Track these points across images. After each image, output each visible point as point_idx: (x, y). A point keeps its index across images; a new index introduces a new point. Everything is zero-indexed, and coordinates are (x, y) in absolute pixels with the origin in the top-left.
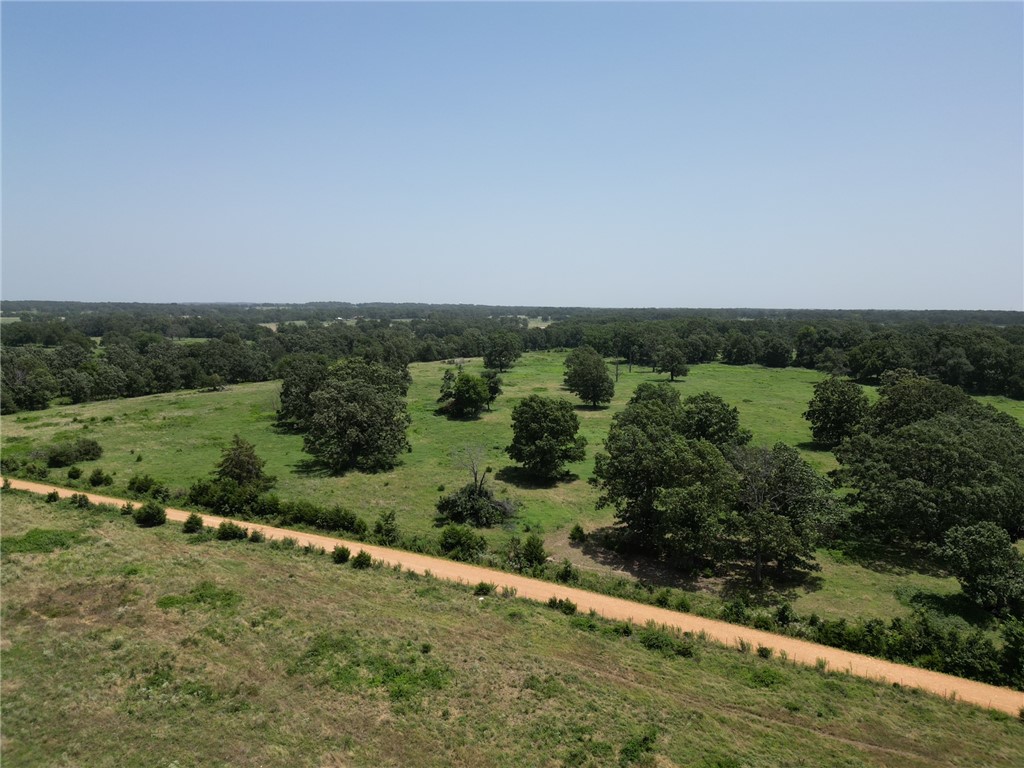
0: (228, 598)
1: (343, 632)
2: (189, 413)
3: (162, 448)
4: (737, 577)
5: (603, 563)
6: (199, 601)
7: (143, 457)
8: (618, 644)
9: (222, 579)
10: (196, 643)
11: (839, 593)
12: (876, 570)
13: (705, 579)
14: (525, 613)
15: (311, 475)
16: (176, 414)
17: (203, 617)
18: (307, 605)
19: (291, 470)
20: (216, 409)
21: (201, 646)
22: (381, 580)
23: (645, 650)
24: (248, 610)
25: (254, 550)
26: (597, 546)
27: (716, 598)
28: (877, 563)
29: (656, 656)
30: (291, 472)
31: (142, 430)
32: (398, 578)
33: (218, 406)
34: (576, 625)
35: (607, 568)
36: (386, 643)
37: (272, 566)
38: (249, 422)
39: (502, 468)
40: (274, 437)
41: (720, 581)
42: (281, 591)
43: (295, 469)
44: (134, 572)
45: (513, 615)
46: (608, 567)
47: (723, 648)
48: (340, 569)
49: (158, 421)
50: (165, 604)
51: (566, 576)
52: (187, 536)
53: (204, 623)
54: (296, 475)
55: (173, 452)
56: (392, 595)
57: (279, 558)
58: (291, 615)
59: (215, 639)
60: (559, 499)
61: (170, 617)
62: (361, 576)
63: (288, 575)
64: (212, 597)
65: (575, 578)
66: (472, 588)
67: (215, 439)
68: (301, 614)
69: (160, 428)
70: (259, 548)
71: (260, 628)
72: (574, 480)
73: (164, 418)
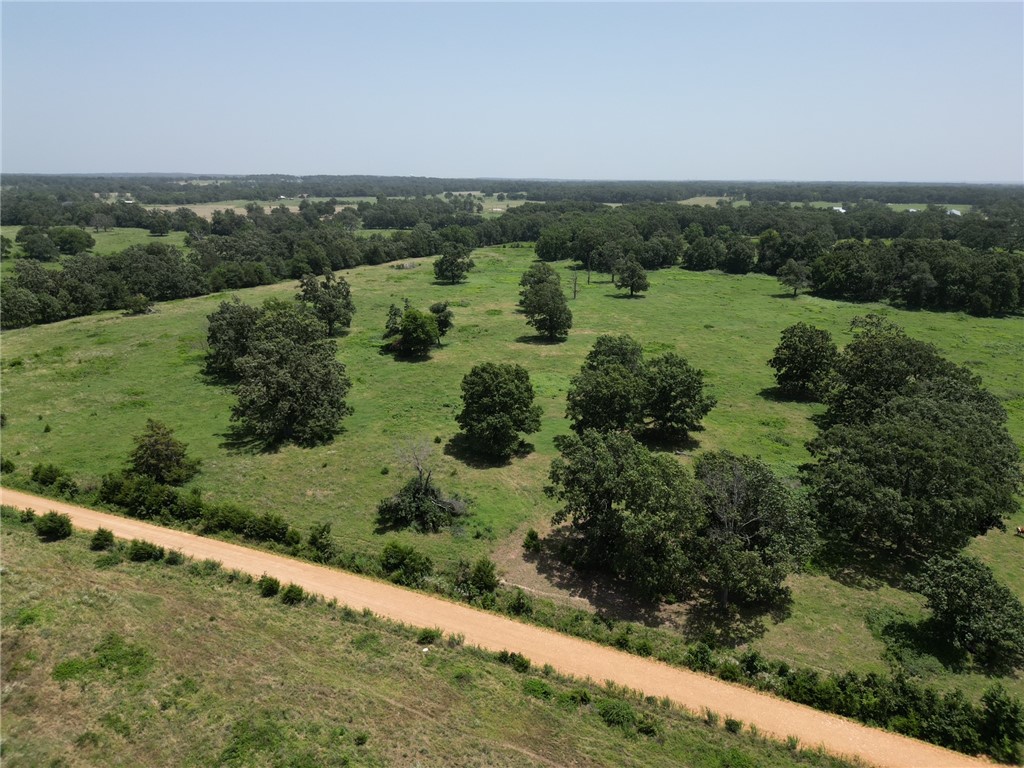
0: (137, 659)
1: (267, 714)
2: (108, 351)
3: (75, 410)
4: (702, 600)
5: (560, 586)
6: (103, 666)
7: (51, 426)
8: (574, 718)
9: (133, 628)
10: (94, 739)
11: (808, 622)
12: (845, 583)
13: (667, 607)
14: (474, 672)
15: (242, 449)
16: (94, 353)
17: (105, 694)
18: (229, 668)
19: (220, 442)
20: (140, 345)
21: (101, 744)
22: (313, 623)
23: (605, 726)
24: (161, 680)
25: (171, 578)
26: (553, 558)
27: (679, 636)
28: (846, 571)
29: (615, 735)
30: (220, 446)
31: (53, 380)
32: (333, 619)
33: (142, 341)
34: (529, 689)
35: (564, 594)
36: (315, 730)
37: (191, 601)
38: (176, 365)
39: (452, 436)
40: (203, 389)
41: (683, 607)
42: (199, 645)
43: (223, 440)
44: (29, 620)
45: (459, 677)
46: (565, 591)
47: (689, 719)
48: (268, 606)
49: (73, 364)
50: (63, 673)
51: (519, 608)
52: (95, 555)
53: (106, 705)
54: (225, 451)
55: (86, 415)
56: (326, 646)
57: (199, 588)
58: (208, 688)
59: (118, 732)
60: (513, 484)
61: (68, 695)
62: (293, 616)
63: (209, 616)
64: (117, 659)
65: (529, 610)
66: (415, 634)
67: (136, 394)
68: (220, 685)
69: (74, 377)
70: (177, 575)
71: (171, 712)
72: (528, 453)
73: (80, 362)
